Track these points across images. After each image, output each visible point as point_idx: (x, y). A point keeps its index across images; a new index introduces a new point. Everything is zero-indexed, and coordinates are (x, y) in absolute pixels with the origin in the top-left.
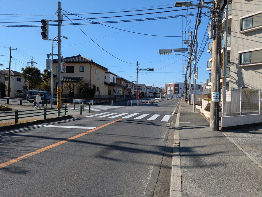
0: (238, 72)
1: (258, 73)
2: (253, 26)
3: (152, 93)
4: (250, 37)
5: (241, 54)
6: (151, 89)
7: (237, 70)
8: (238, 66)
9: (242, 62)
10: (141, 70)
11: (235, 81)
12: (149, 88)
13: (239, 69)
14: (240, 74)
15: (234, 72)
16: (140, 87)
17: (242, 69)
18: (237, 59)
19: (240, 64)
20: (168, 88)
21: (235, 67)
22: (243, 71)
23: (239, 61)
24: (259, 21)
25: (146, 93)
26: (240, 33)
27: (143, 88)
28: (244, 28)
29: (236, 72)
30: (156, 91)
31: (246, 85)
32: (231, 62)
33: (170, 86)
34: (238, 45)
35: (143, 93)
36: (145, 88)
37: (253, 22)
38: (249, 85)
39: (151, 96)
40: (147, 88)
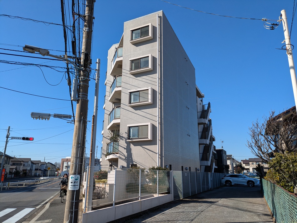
0: (127, 147)
1: (145, 149)
2: (140, 101)
3: (40, 170)
4: (138, 112)
5: (130, 127)
6: (39, 165)
7: (126, 145)
8: (127, 141)
9: (130, 137)
10: (13, 138)
11: (124, 158)
12: (35, 164)
13: (128, 144)
14: (129, 150)
15: (123, 147)
16: (22, 162)
17: (131, 144)
18: (126, 133)
19: (129, 139)
20: (65, 163)
21: (124, 142)
22: (132, 146)
23: (128, 135)
24: (145, 97)
25: (31, 170)
26: (129, 106)
27: (26, 164)
28: (132, 102)
29: (126, 147)
30: (46, 167)
31: (135, 162)
32: (121, 136)
33: (68, 160)
34: (128, 118)
35: (26, 170)
36: (30, 163)
37: (140, 97)
38: (137, 162)
39: (38, 174)
40: (33, 163)
